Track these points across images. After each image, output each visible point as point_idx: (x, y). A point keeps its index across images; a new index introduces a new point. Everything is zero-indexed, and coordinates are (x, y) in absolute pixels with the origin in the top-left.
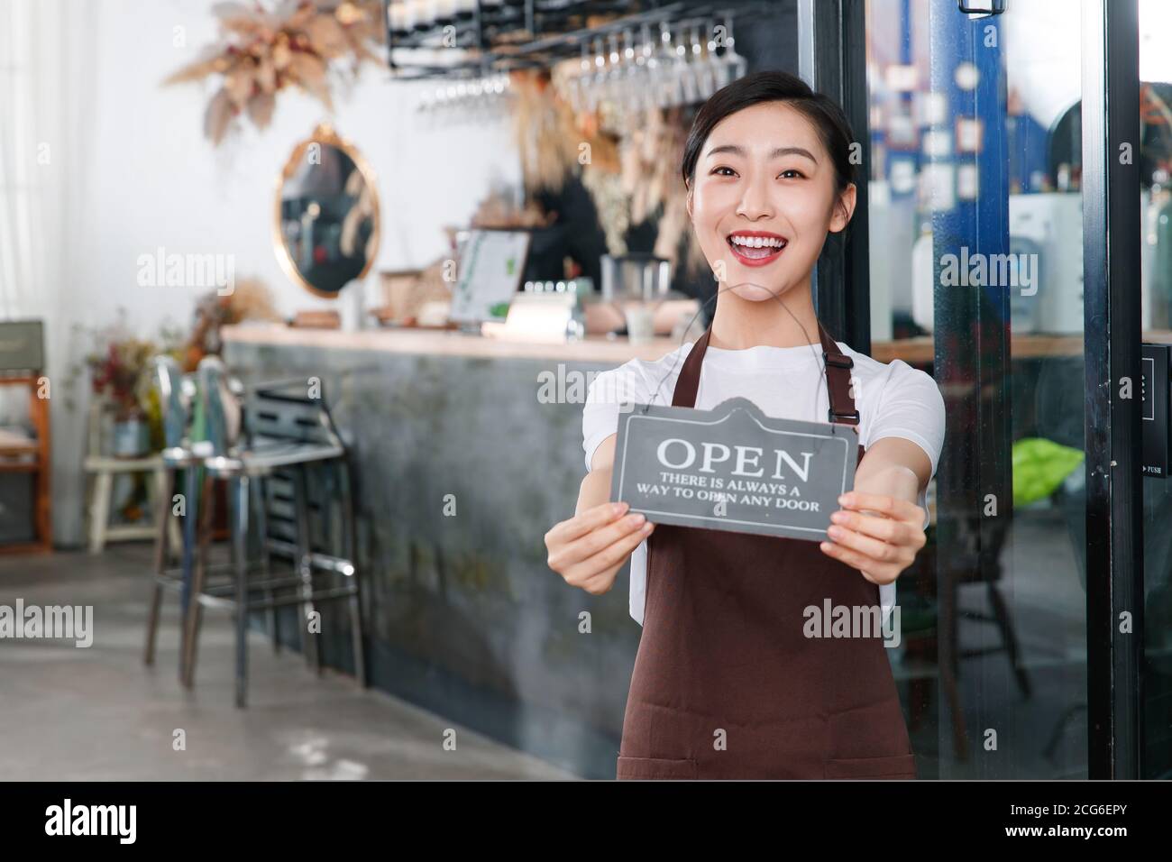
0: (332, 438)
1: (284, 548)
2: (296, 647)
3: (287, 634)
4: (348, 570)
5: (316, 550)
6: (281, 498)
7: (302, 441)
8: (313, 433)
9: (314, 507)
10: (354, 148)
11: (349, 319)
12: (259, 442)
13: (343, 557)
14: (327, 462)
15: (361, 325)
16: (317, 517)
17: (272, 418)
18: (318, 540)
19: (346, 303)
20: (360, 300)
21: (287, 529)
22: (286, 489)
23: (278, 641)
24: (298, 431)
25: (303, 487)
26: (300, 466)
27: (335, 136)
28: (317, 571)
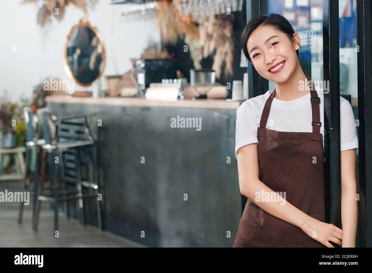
0: (90, 138)
1: (71, 180)
2: (75, 217)
3: (72, 212)
4: (96, 187)
5: (83, 180)
6: (70, 161)
7: (78, 139)
8: (82, 136)
9: (82, 164)
10: (95, 28)
11: (95, 94)
12: (62, 140)
13: (94, 182)
14: (88, 146)
15: (100, 96)
16: (84, 168)
17: (66, 131)
18: (84, 176)
19: (94, 88)
20: (100, 86)
21: (72, 173)
22: (72, 158)
23: (69, 215)
24: (76, 136)
25: (78, 156)
26: (77, 148)
27: (88, 23)
28: (84, 188)
